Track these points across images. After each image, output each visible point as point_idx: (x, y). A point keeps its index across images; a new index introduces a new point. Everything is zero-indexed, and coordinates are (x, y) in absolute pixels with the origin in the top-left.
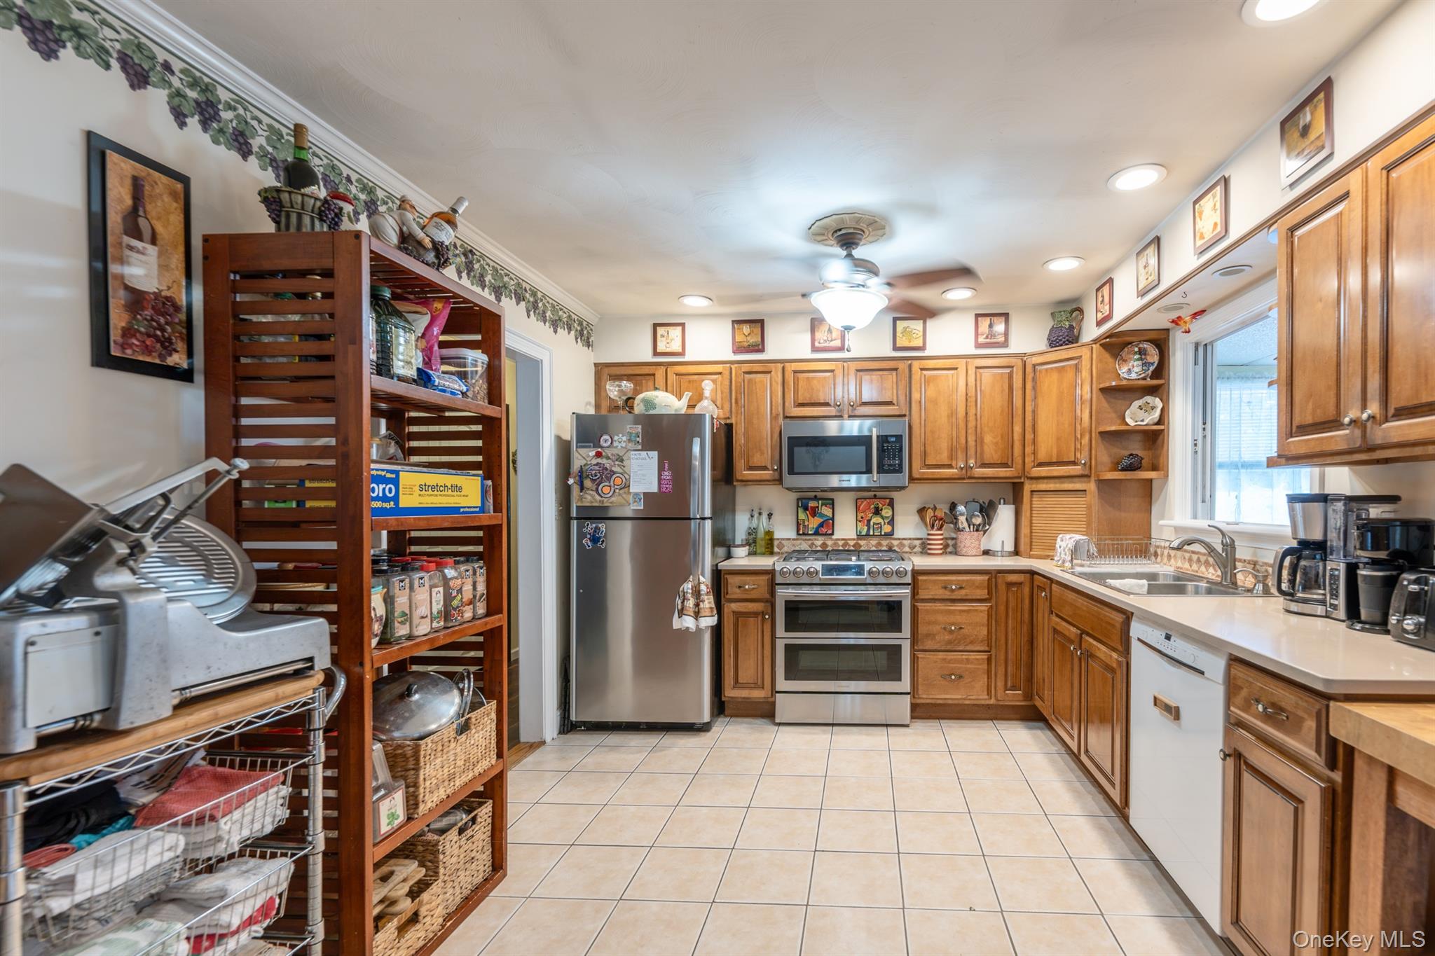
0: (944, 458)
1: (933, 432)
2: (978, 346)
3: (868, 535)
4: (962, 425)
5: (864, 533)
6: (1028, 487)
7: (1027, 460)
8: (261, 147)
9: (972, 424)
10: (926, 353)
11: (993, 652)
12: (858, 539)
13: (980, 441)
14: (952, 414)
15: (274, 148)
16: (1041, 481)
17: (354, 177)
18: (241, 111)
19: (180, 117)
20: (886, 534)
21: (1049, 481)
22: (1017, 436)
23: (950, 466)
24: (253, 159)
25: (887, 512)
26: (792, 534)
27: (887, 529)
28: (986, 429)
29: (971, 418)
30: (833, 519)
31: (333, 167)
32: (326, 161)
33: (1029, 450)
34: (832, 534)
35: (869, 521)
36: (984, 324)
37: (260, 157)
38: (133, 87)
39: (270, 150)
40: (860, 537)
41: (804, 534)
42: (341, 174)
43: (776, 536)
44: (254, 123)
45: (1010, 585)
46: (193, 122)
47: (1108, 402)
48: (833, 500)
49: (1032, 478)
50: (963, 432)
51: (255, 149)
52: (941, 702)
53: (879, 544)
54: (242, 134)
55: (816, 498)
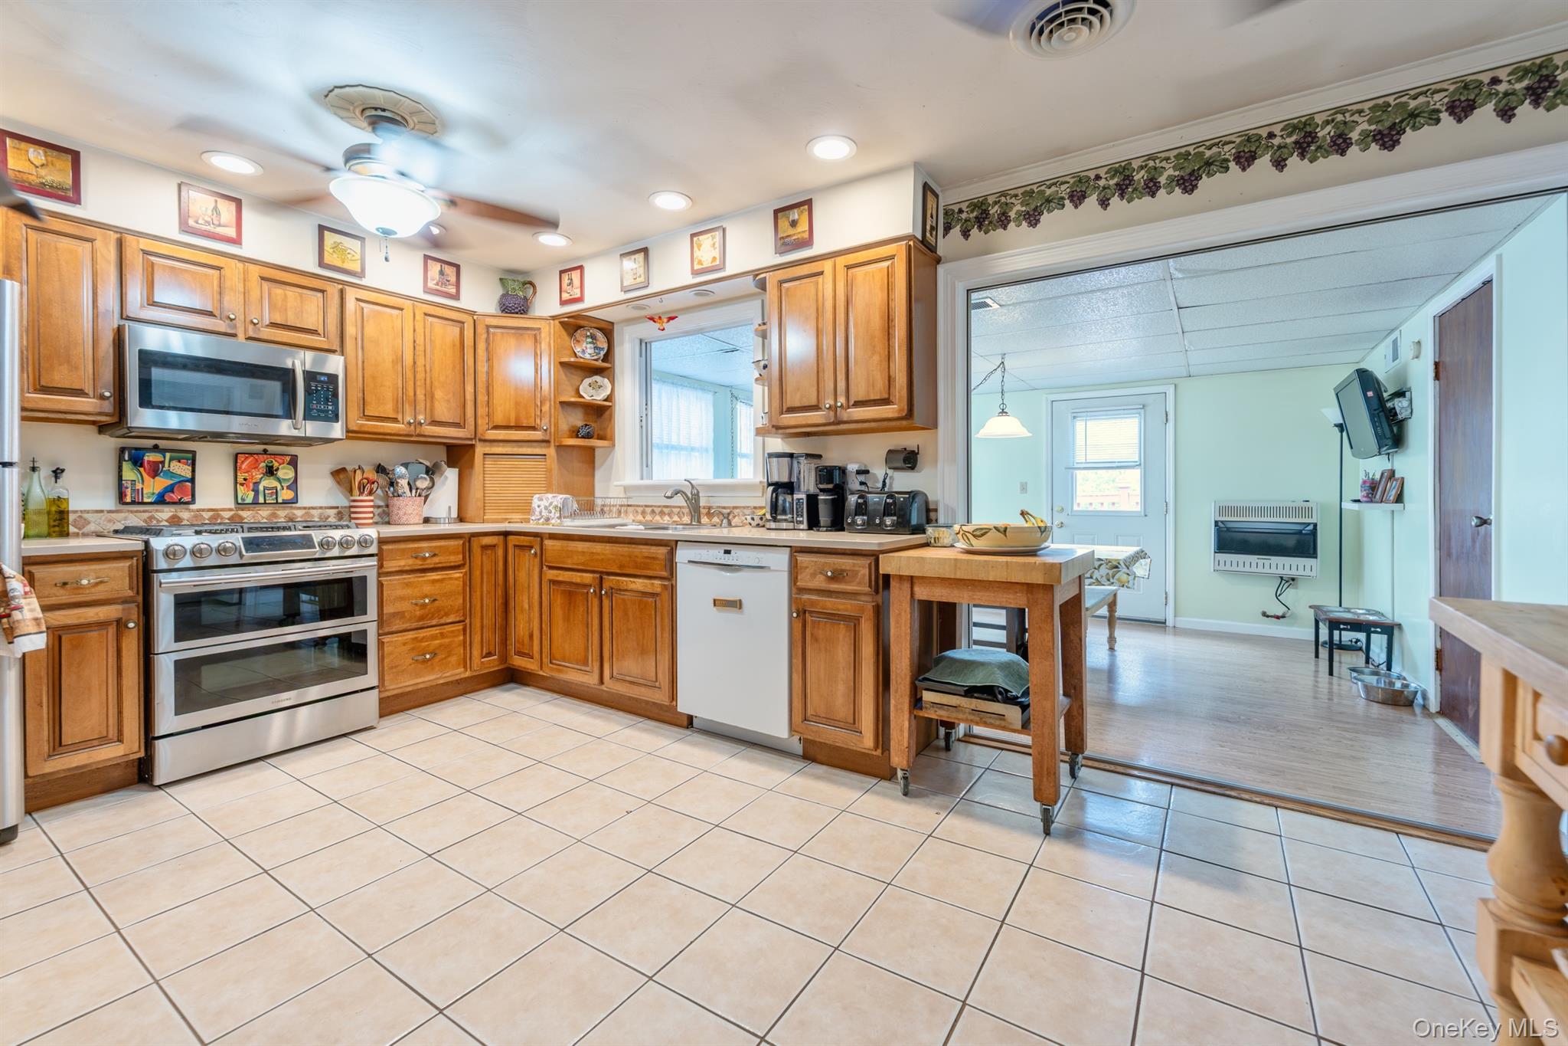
0: (388, 410)
1: (374, 378)
2: (427, 290)
3: (255, 503)
4: (409, 374)
5: (249, 500)
6: (480, 450)
7: (480, 422)
9: (420, 376)
10: (363, 282)
11: (468, 621)
12: (237, 509)
13: (430, 396)
14: (399, 360)
16: (496, 444)
20: (285, 502)
21: (505, 444)
22: (469, 396)
23: (395, 420)
25: (285, 473)
26: (107, 501)
27: (286, 495)
28: (436, 384)
29: (420, 369)
30: (192, 480)
33: (482, 411)
34: (193, 501)
35: (257, 484)
36: (434, 269)
40: (240, 505)
41: (133, 503)
43: (73, 506)
45: (485, 548)
47: (566, 375)
48: (194, 453)
49: (485, 441)
50: (411, 383)
52: (410, 689)
53: (274, 515)
55: (156, 448)
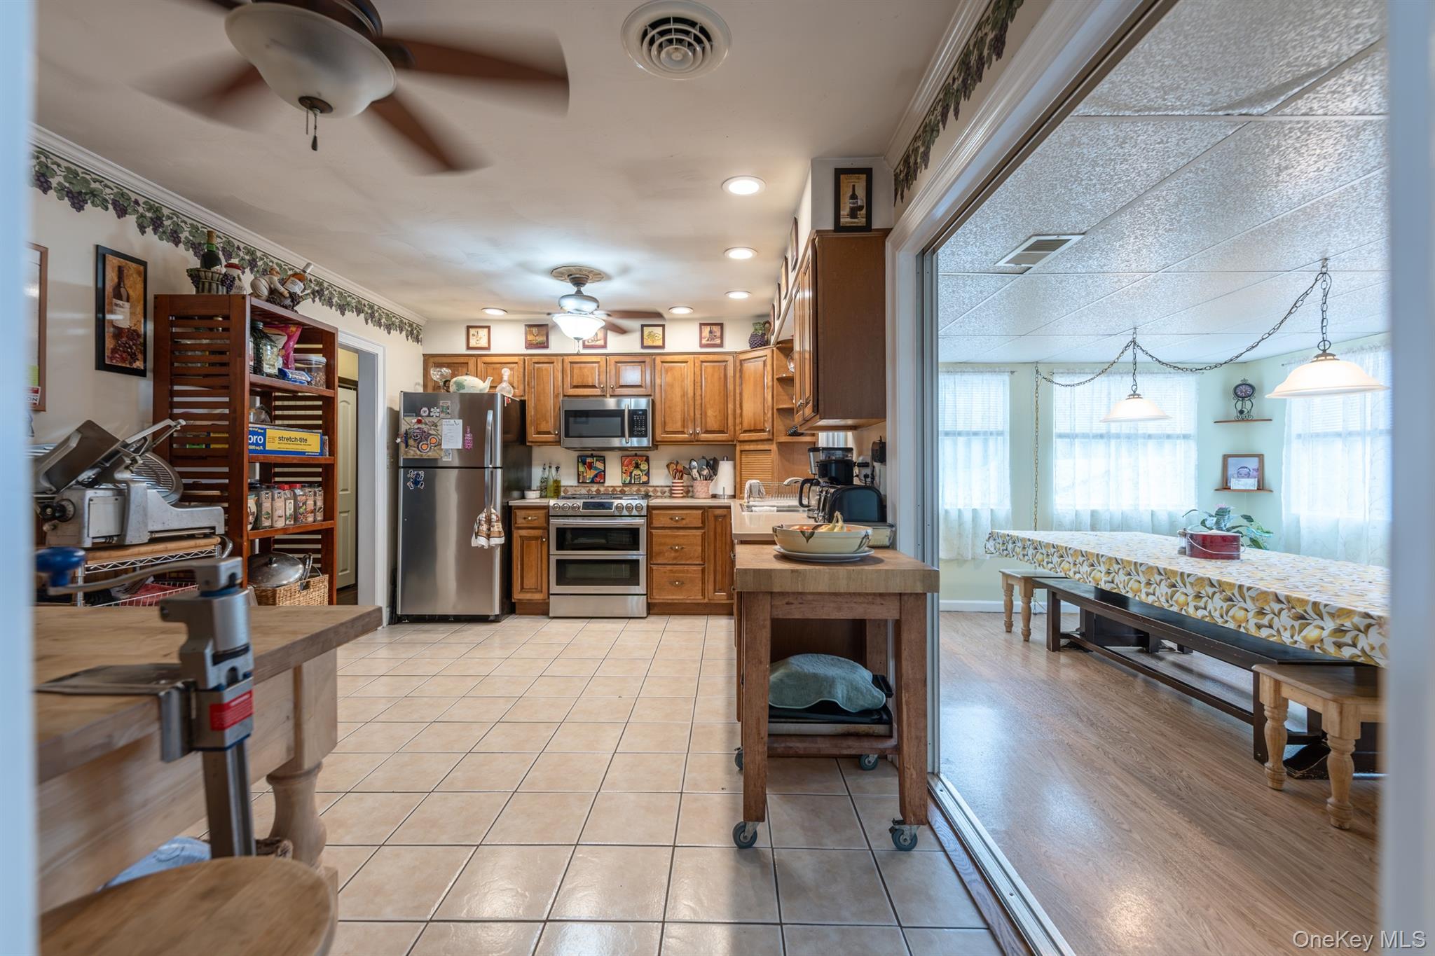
0: (678, 427)
1: (670, 408)
2: (702, 346)
3: (630, 483)
4: (691, 402)
5: (627, 482)
6: (738, 448)
7: (736, 428)
8: (186, 238)
9: (698, 402)
10: (664, 350)
11: (706, 565)
12: (624, 486)
13: (704, 414)
14: (684, 395)
15: (193, 236)
16: (746, 443)
17: (242, 246)
18: (175, 219)
19: (142, 229)
20: (644, 483)
21: (750, 443)
22: (730, 412)
23: (683, 432)
24: (181, 245)
25: (644, 466)
26: (574, 482)
27: (644, 479)
28: (708, 406)
29: (698, 398)
30: (604, 471)
31: (229, 242)
32: (224, 239)
33: (737, 421)
34: (604, 483)
35: (631, 473)
36: (706, 330)
37: (185, 244)
38: (119, 217)
39: (191, 238)
40: (625, 485)
41: (583, 483)
42: (234, 246)
43: (563, 483)
44: (183, 224)
45: (716, 517)
46: (149, 230)
47: (783, 388)
48: (604, 457)
49: (741, 441)
50: (692, 409)
51: (183, 239)
52: (669, 601)
53: (639, 490)
54: (176, 232)
55: (592, 456)
